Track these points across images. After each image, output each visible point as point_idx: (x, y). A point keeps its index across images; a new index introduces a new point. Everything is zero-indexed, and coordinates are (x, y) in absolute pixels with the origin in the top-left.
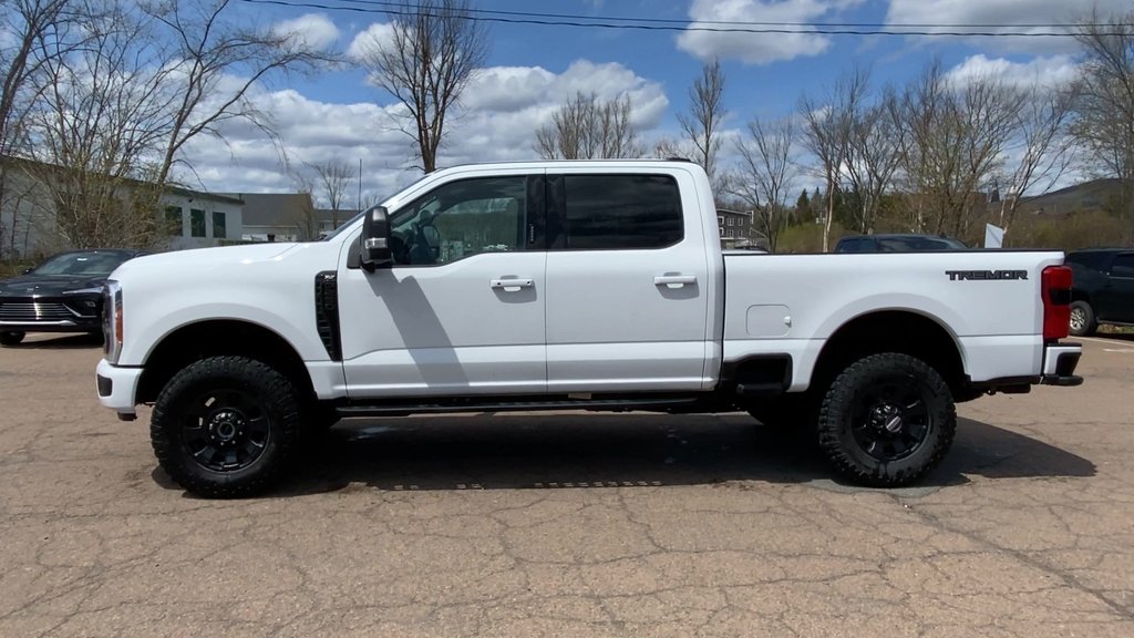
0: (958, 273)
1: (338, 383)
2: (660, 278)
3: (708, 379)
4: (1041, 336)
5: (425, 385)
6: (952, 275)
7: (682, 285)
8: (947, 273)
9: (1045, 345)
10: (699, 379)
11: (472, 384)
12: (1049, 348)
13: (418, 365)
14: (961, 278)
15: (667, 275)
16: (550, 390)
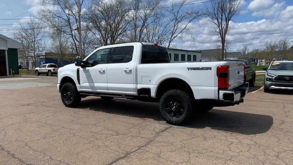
0: (190, 68)
1: (80, 89)
2: (125, 69)
3: (135, 93)
4: (218, 87)
5: (91, 90)
6: (189, 69)
7: (129, 71)
8: (187, 68)
9: (219, 90)
10: (133, 93)
11: (97, 90)
12: (220, 91)
13: (90, 86)
14: (191, 70)
15: (126, 69)
16: (109, 93)
